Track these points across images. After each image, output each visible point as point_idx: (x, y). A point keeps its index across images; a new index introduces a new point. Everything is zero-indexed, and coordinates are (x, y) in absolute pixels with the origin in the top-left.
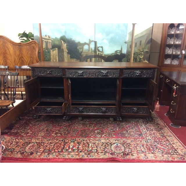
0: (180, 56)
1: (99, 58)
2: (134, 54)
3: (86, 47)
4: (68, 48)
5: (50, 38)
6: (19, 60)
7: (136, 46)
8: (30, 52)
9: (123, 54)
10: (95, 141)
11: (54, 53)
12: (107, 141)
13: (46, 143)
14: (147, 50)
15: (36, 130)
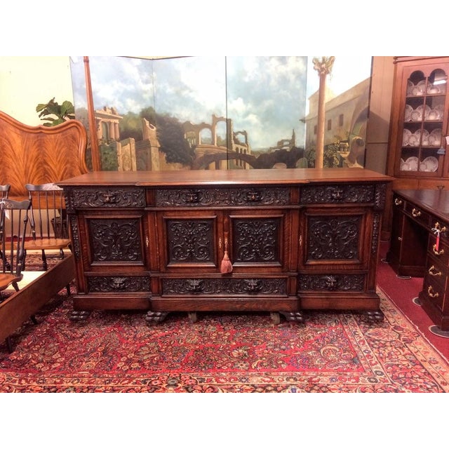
0: (441, 152)
1: (239, 161)
2: (326, 148)
3: (205, 134)
4: (160, 138)
5: (115, 114)
6: (38, 169)
7: (329, 128)
8: (64, 149)
9: (299, 148)
10: (232, 380)
11: (127, 150)
12: (266, 379)
13: (101, 389)
14: (358, 138)
15: (75, 352)
